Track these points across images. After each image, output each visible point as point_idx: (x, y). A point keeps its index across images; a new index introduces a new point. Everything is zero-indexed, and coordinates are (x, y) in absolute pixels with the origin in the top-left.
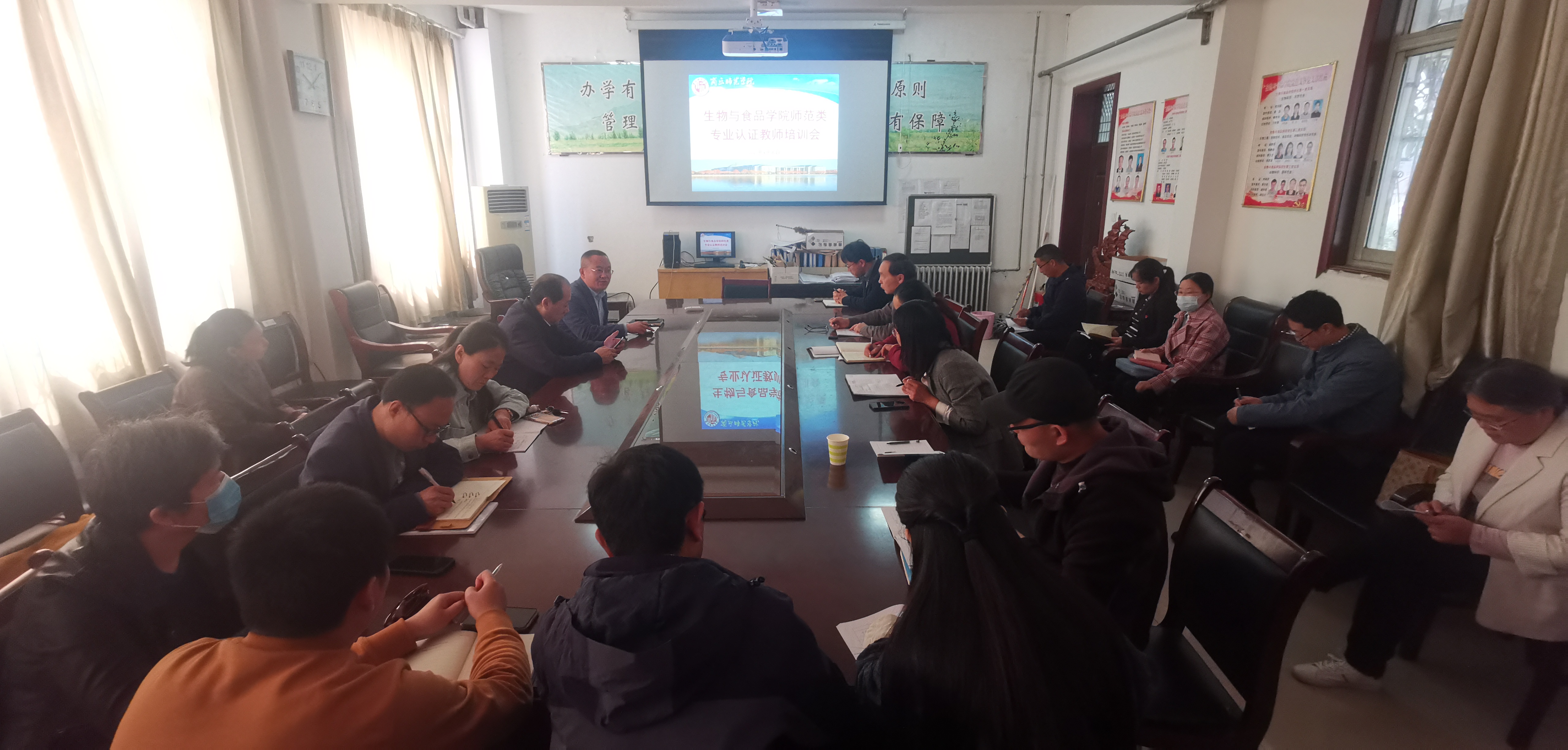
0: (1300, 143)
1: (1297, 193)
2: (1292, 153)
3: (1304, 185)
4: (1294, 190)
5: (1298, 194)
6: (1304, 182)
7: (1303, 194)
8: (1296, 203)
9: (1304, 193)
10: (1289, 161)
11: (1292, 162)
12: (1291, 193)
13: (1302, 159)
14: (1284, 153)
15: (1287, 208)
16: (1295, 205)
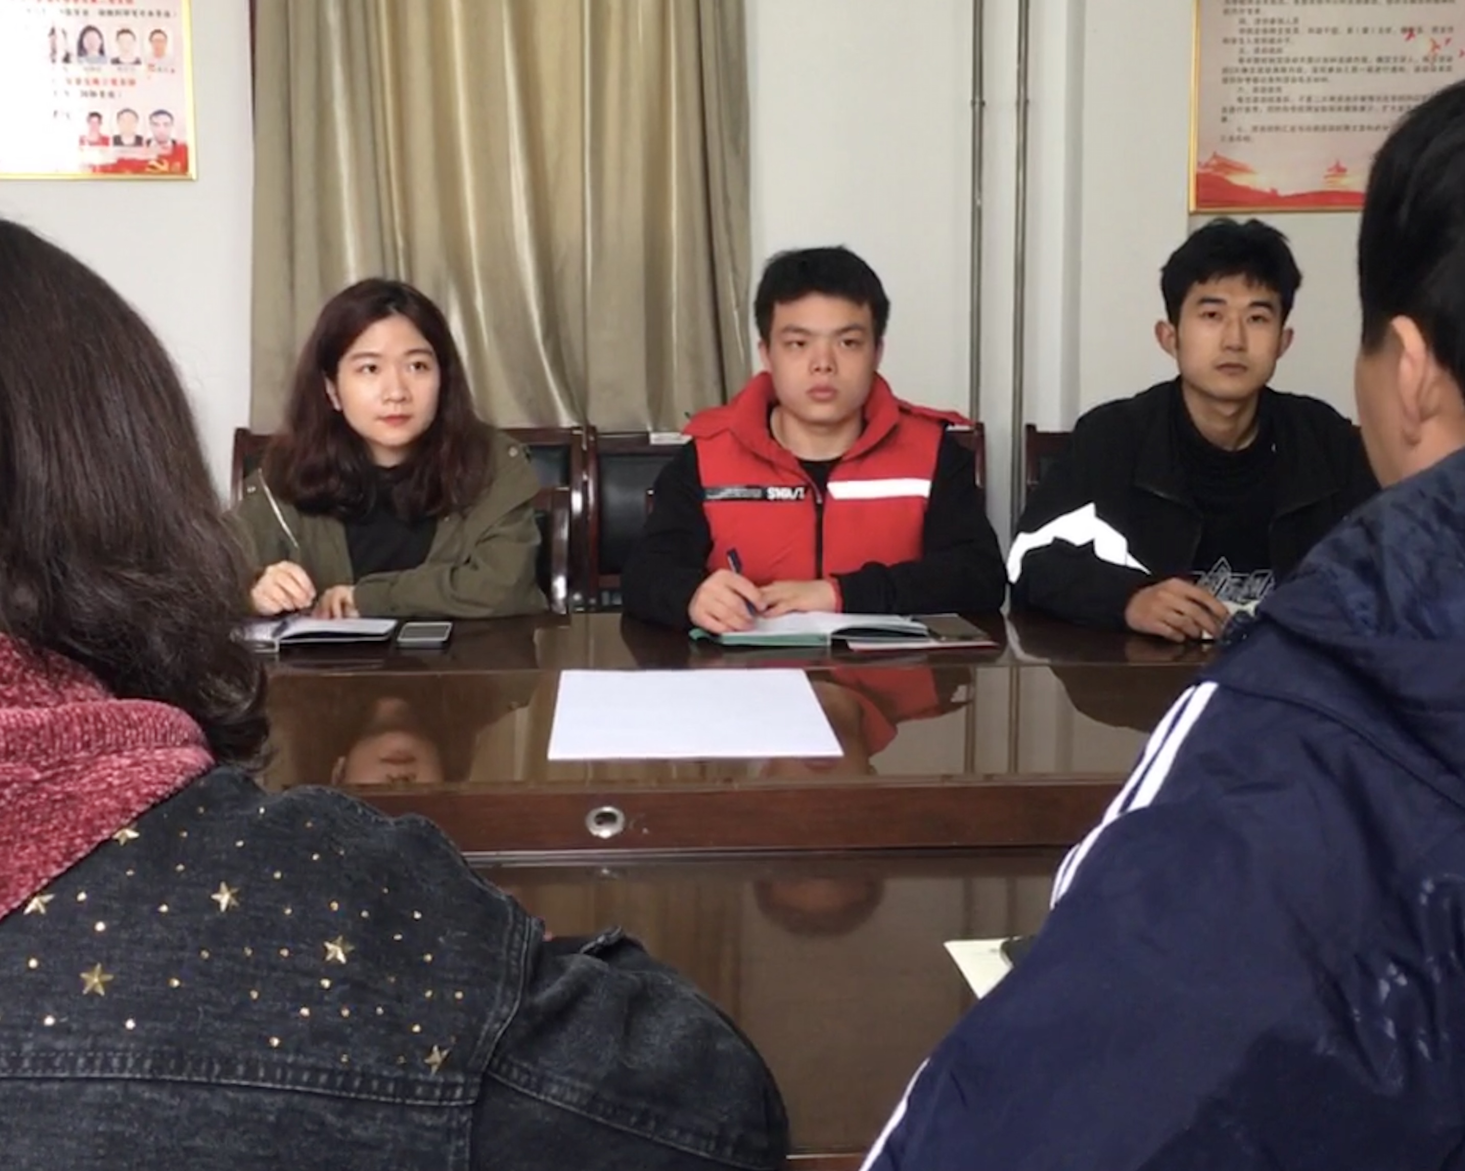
0: (125, 31)
1: (149, 142)
2: (102, 52)
3: (166, 124)
4: (139, 133)
5: (153, 143)
6: (163, 119)
7: (169, 144)
8: (153, 163)
9: (174, 142)
10: (99, 70)
11: (108, 71)
12: (128, 140)
13: (142, 68)
14: (74, 49)
15: (128, 175)
16: (153, 167)
